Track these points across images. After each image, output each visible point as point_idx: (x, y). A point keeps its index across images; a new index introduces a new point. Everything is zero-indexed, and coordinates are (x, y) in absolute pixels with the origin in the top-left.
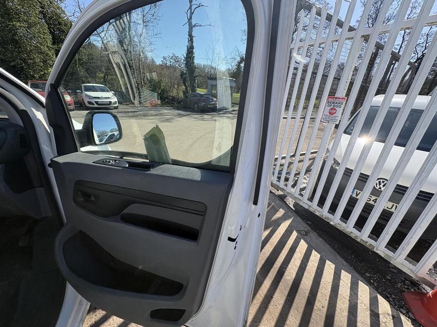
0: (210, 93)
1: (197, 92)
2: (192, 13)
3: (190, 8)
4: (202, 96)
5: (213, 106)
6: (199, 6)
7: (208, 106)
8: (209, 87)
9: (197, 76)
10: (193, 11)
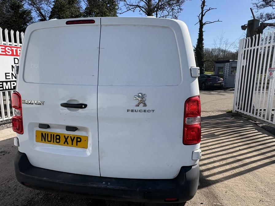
0: (217, 74)
1: (205, 74)
2: (203, 16)
3: (202, 13)
4: (209, 76)
5: (219, 84)
6: (209, 10)
7: (215, 85)
8: (216, 69)
9: (205, 61)
10: (204, 14)
